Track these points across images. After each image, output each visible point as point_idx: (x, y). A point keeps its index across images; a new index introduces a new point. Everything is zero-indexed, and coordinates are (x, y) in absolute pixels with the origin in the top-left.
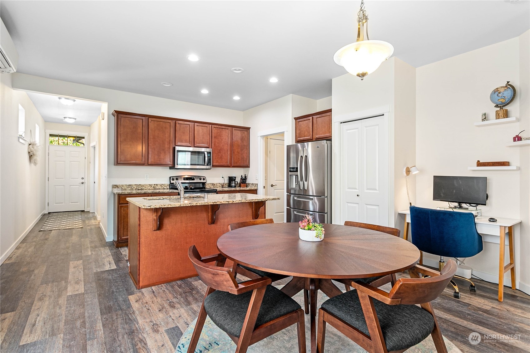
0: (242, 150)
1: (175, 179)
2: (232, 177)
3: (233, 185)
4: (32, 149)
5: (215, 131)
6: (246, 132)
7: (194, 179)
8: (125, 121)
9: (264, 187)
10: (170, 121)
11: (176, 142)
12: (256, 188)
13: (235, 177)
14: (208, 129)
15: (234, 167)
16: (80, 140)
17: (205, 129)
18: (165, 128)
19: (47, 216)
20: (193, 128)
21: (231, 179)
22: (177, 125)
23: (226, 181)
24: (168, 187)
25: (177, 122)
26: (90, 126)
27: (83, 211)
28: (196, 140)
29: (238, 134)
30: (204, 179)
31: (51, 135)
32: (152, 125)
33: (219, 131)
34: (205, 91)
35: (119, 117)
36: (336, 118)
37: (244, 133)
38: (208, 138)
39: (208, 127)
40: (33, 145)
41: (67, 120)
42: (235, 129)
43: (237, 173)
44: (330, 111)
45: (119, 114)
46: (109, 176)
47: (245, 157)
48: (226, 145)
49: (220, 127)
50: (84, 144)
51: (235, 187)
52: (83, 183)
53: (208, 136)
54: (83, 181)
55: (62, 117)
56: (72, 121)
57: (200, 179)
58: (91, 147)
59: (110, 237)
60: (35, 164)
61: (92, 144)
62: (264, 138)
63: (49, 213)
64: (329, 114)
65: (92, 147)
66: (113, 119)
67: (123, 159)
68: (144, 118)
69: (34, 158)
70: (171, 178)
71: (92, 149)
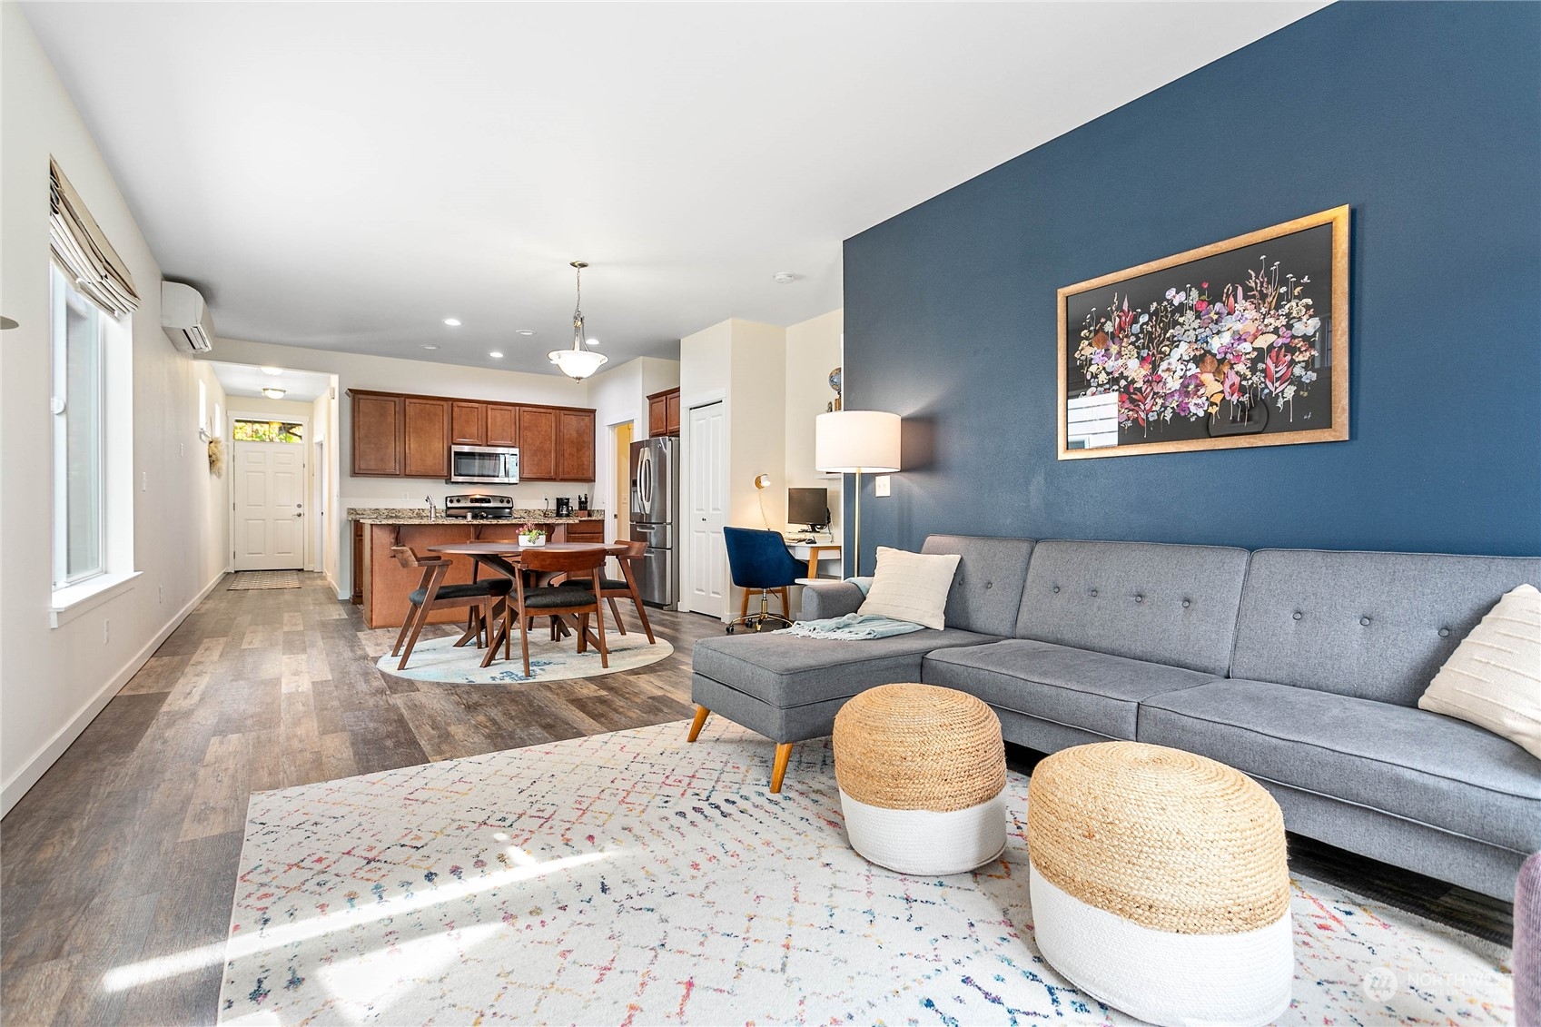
0: (578, 450)
1: (455, 501)
2: (562, 499)
3: (564, 512)
4: (215, 449)
5: (527, 417)
6: (587, 419)
7: (489, 502)
8: (366, 405)
9: (615, 516)
10: (442, 403)
11: (455, 438)
12: (600, 518)
13: (568, 499)
14: (513, 414)
15: (563, 480)
16: (291, 428)
17: (507, 415)
18: (435, 414)
19: (233, 578)
20: (484, 415)
21: (561, 503)
22: (456, 409)
23: (553, 506)
24: (443, 514)
25: (455, 404)
26: (312, 402)
27: (302, 570)
28: (489, 434)
29: (572, 423)
30: (508, 502)
31: (237, 421)
32: (411, 410)
33: (534, 417)
34: (497, 355)
35: (357, 399)
36: (686, 400)
37: (583, 419)
38: (513, 431)
39: (513, 411)
40: (216, 443)
41: (269, 394)
42: (565, 412)
43: (573, 492)
44: (678, 390)
45: (356, 395)
46: (342, 494)
47: (586, 463)
48: (548, 442)
49: (535, 409)
50: (300, 437)
51: (568, 515)
52: (299, 515)
53: (513, 427)
54: (300, 510)
55: (260, 389)
56: (279, 395)
57: (502, 501)
58: (315, 445)
59: (345, 593)
60: (219, 475)
61: (317, 439)
62: (616, 429)
63: (236, 572)
64: (676, 394)
65: (316, 443)
66: (348, 401)
67: (363, 466)
68: (397, 399)
69: (219, 464)
70: (449, 499)
71: (316, 449)
